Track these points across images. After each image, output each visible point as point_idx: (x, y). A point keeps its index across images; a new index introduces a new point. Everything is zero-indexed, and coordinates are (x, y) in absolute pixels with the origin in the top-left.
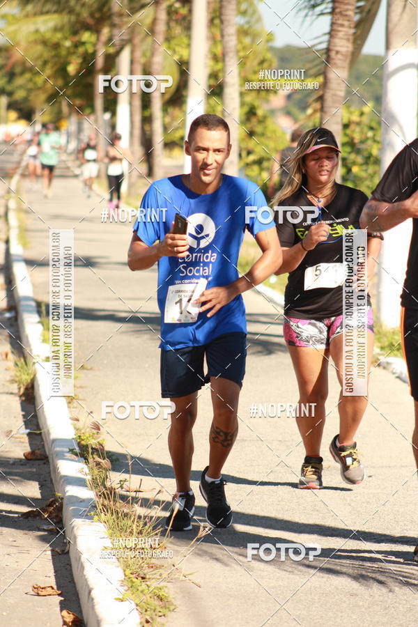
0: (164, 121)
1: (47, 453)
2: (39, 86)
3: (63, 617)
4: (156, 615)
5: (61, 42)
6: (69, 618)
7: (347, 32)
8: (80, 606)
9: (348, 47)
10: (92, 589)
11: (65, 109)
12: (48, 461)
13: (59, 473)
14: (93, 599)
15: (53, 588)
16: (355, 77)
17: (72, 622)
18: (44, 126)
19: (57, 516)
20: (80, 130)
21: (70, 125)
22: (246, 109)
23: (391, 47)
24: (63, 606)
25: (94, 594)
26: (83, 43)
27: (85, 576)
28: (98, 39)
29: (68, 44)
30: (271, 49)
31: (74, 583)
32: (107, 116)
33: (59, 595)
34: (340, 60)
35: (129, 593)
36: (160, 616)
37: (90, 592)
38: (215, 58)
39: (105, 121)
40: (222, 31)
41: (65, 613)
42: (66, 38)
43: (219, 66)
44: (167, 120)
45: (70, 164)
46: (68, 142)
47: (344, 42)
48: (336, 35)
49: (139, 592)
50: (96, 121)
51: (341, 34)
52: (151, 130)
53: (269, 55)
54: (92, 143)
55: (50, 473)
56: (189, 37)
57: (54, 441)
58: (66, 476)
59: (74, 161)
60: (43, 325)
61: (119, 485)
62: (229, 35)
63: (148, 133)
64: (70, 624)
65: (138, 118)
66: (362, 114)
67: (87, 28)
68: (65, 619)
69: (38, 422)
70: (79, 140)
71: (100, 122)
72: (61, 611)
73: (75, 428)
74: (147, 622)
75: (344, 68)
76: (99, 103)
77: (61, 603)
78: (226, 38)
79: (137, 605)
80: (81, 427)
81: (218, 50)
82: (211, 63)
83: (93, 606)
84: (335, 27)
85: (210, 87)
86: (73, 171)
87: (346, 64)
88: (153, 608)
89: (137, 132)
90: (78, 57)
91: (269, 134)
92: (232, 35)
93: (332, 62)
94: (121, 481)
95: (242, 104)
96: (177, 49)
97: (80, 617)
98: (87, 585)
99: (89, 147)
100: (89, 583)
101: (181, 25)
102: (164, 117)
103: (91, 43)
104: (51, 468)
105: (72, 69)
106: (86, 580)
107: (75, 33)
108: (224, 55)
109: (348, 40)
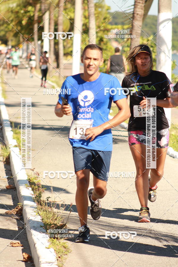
0: (63, 44)
1: (16, 186)
2: (10, 30)
3: (23, 256)
4: (63, 254)
5: (20, 11)
6: (26, 256)
7: (141, 5)
8: (30, 251)
9: (142, 12)
10: (36, 243)
11: (21, 40)
12: (16, 190)
13: (21, 195)
14: (36, 248)
15: (19, 244)
16: (145, 25)
17: (27, 258)
18: (13, 47)
19: (20, 213)
20: (28, 48)
21: (24, 46)
22: (99, 39)
23: (160, 12)
24: (23, 251)
25: (36, 246)
26: (29, 12)
27: (32, 238)
28: (35, 9)
29: (22, 11)
30: (109, 13)
31: (28, 241)
32: (40, 42)
33: (21, 246)
34: (138, 17)
35: (51, 245)
36: (65, 255)
37: (35, 245)
38: (85, 17)
39: (38, 44)
40: (88, 5)
41: (24, 254)
42: (21, 9)
43: (87, 21)
44: (65, 44)
45: (24, 63)
46: (23, 54)
47: (140, 10)
48: (137, 7)
49: (56, 245)
50: (35, 45)
51: (139, 7)
52: (58, 48)
53: (108, 16)
54: (33, 52)
55: (17, 194)
56: (74, 8)
57: (18, 181)
58: (24, 196)
59: (25, 62)
60: (13, 131)
61: (47, 199)
62: (91, 7)
63: (57, 49)
64: (26, 259)
65: (52, 43)
66: (148, 40)
67: (30, 4)
68: (24, 257)
69: (11, 173)
70: (27, 52)
71: (36, 44)
72: (23, 253)
73: (27, 175)
74: (59, 257)
75: (140, 21)
76: (36, 37)
77: (22, 250)
78: (90, 9)
79: (55, 250)
80: (30, 175)
81: (87, 14)
82: (84, 19)
83: (36, 251)
84: (136, 3)
85: (83, 29)
86: (25, 66)
87: (141, 19)
88: (62, 251)
89: (52, 49)
90: (26, 17)
91: (108, 49)
92: (92, 7)
93: (135, 18)
94: (47, 198)
95: (97, 37)
96: (69, 13)
97: (30, 256)
98: (33, 242)
99: (32, 54)
100: (34, 241)
101: (70, 3)
102: (63, 43)
103: (32, 11)
104: (18, 192)
105: (24, 22)
106: (33, 240)
107: (25, 6)
108: (89, 16)
109: (142, 9)
